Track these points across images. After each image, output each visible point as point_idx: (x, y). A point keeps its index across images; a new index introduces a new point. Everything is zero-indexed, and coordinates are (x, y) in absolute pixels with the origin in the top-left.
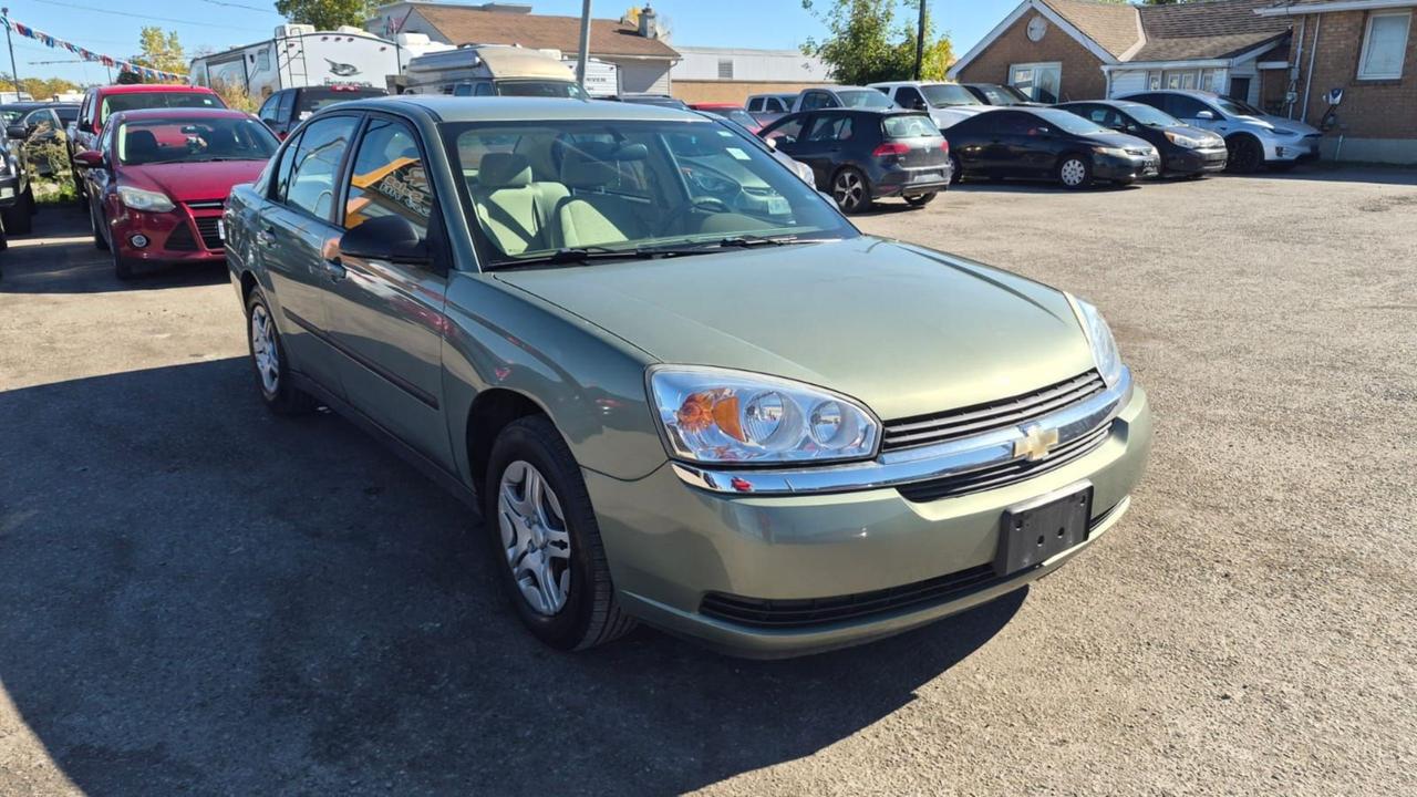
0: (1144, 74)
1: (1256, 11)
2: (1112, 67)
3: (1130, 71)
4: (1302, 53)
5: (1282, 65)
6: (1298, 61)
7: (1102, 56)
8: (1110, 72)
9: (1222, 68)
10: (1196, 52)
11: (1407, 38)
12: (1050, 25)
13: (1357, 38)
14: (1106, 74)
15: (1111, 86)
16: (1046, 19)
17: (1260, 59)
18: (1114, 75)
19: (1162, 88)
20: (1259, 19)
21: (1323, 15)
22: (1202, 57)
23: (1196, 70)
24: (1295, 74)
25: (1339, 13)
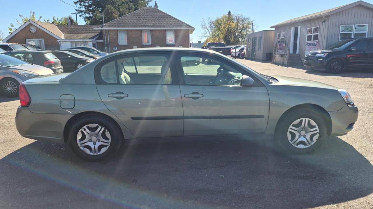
0: (70, 42)
1: (94, 28)
2: (61, 41)
3: (65, 41)
4: (106, 38)
5: (102, 41)
6: (105, 40)
7: (56, 37)
8: (60, 42)
9: (90, 41)
10: (81, 37)
11: (126, 36)
12: (37, 28)
13: (117, 35)
14: (59, 42)
15: (61, 45)
16: (36, 27)
17: (97, 39)
18: (61, 42)
19: (76, 46)
20: (95, 30)
21: (109, 30)
22: (84, 39)
23: (84, 42)
24: (106, 43)
25: (112, 30)
